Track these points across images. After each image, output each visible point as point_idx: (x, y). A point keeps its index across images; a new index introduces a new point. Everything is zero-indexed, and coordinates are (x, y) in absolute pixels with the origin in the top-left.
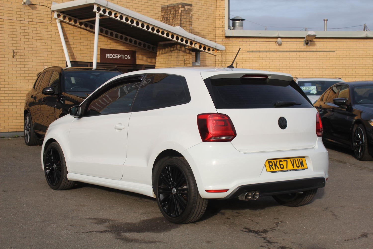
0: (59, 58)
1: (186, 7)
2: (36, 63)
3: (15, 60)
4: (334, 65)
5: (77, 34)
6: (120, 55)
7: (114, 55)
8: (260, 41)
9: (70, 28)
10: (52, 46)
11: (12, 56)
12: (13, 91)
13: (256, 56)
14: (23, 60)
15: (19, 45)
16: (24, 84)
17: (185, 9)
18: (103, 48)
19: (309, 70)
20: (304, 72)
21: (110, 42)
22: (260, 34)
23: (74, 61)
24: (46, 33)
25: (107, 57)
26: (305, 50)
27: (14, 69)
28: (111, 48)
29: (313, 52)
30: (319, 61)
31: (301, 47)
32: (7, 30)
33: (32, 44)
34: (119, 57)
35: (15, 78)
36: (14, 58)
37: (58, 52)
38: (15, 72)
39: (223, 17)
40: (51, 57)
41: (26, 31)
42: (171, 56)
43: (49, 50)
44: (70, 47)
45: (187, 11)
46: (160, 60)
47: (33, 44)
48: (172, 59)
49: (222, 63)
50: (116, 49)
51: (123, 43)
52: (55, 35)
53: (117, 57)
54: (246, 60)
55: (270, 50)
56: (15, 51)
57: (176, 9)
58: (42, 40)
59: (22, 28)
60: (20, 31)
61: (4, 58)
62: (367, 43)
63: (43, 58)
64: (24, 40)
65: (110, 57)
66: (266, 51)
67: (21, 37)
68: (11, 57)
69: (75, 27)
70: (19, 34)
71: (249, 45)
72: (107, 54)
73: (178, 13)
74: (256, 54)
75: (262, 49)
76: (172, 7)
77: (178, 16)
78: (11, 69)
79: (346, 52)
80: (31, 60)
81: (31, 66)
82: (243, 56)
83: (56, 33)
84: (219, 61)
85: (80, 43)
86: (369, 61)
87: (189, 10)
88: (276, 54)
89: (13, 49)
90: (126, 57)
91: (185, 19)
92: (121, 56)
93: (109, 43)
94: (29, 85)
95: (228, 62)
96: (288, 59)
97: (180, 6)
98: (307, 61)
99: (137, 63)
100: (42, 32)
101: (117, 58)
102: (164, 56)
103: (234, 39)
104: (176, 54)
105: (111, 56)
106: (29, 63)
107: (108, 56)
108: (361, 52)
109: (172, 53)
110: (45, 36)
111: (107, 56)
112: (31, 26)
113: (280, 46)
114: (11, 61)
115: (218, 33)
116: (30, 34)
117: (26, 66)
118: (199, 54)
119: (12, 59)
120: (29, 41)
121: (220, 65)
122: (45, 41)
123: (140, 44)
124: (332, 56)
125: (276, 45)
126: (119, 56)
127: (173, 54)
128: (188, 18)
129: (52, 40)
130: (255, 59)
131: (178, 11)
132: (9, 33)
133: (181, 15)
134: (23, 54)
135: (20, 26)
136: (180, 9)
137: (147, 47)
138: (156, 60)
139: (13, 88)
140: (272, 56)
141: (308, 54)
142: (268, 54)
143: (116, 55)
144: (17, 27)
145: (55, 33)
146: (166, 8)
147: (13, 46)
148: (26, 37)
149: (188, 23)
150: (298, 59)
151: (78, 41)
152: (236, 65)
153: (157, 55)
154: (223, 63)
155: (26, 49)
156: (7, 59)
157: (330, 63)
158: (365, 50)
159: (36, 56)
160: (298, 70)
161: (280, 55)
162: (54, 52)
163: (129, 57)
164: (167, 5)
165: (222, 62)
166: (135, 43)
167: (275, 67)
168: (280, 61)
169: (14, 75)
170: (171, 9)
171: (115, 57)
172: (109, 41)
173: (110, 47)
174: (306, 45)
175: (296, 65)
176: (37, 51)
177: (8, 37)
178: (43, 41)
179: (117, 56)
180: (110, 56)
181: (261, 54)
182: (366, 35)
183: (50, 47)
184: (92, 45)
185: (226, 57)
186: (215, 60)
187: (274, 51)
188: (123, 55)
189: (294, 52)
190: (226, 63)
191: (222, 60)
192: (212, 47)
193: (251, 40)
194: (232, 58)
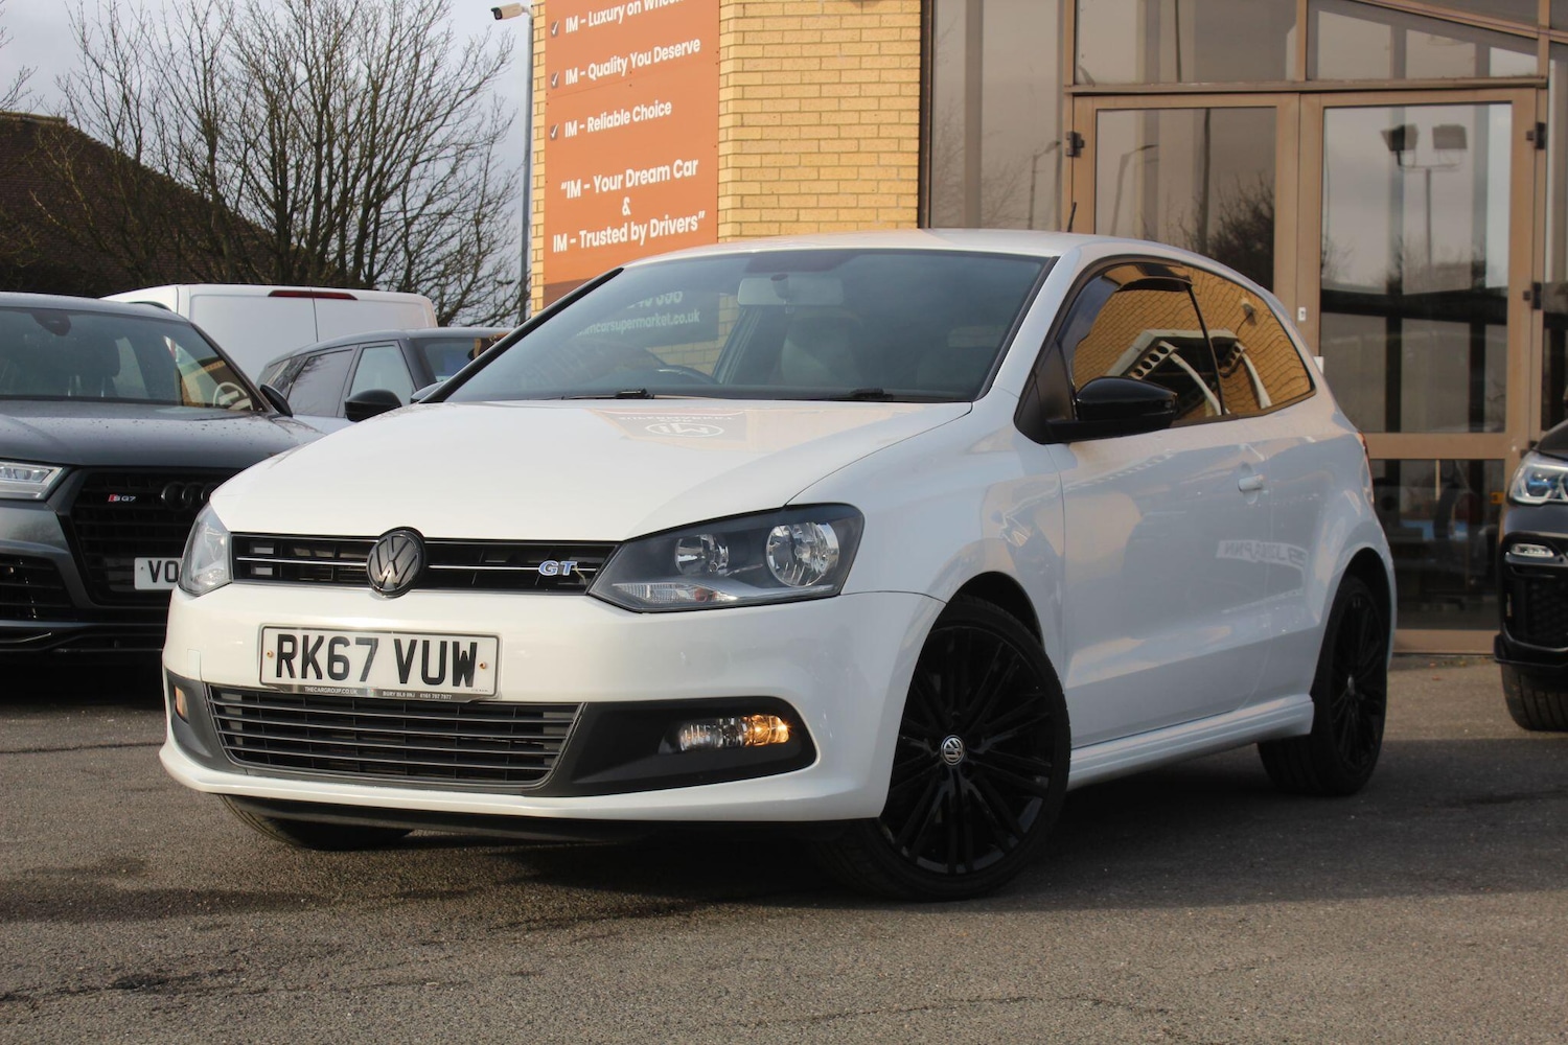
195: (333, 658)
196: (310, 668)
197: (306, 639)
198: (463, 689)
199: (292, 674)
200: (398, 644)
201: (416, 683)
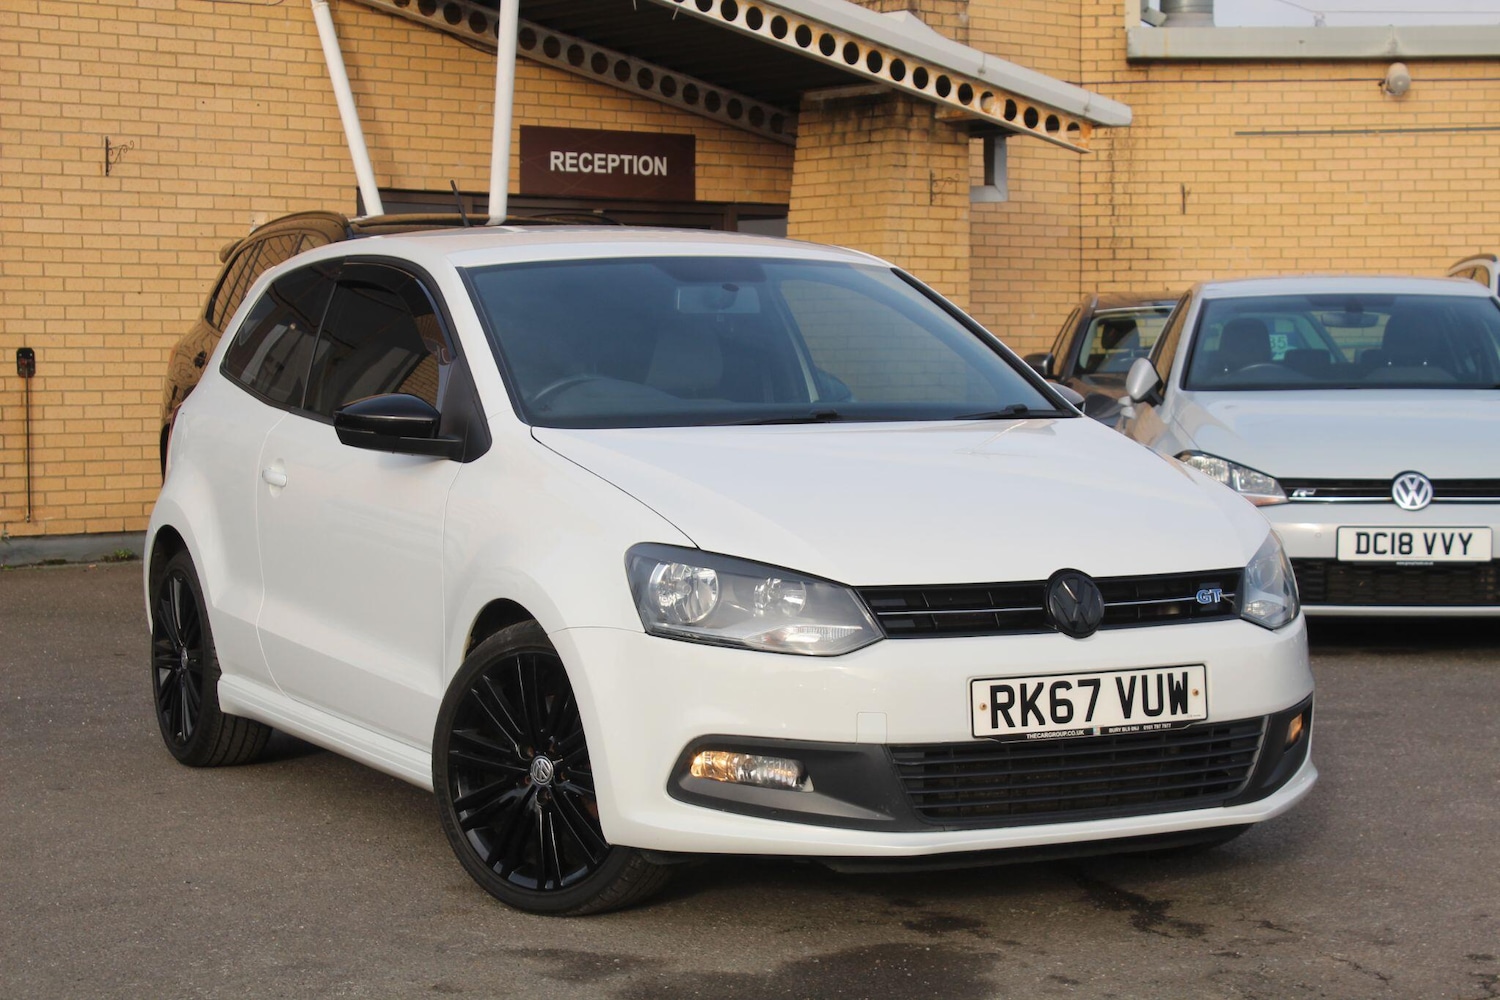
0: (323, 173)
2: (216, 198)
3: (111, 184)
5: (410, 58)
6: (615, 157)
7: (586, 160)
8: (1301, 81)
9: (374, 28)
10: (287, 116)
11: (97, 166)
12: (104, 334)
13: (1283, 155)
14: (153, 186)
15: (132, 114)
16: (155, 300)
18: (534, 123)
21: (570, 95)
22: (1301, 42)
23: (396, 186)
24: (263, 52)
25: (553, 168)
27: (108, 228)
28: (574, 125)
32: (72, 39)
33: (196, 110)
34: (611, 165)
35: (115, 271)
36: (107, 175)
37: (319, 145)
38: (113, 243)
40: (287, 171)
41: (164, 46)
43: (275, 136)
44: (374, 121)
46: (811, 178)
47: (199, 107)
49: (1113, 192)
50: (597, 127)
51: (631, 100)
52: (305, 62)
53: (600, 167)
54: (1229, 172)
55: (1353, 122)
56: (115, 142)
58: (241, 89)
59: (145, 29)
60: (137, 43)
61: (62, 174)
63: (246, 176)
64: (156, 87)
65: (569, 169)
66: (1332, 126)
67: (143, 72)
68: (96, 170)
69: (398, 24)
70: (131, 58)
71: (1246, 100)
72: (553, 154)
74: (1281, 143)
75: (1277, 121)
78: (96, 228)
80: (191, 187)
81: (190, 216)
82: (1215, 154)
83: (306, 53)
84: (1096, 182)
85: (426, 99)
88: (1382, 141)
89: (103, 134)
90: (646, 166)
92: (622, 161)
93: (561, 100)
94: (179, 307)
95: (1144, 185)
96: (1444, 163)
99: (700, 196)
100: (239, 50)
101: (603, 171)
102: (831, 157)
103: (1171, 73)
105: (574, 162)
106: (183, 201)
107: (559, 162)
109: (869, 142)
110: (257, 66)
111: (553, 161)
112: (186, 19)
113: (1403, 105)
114: (95, 191)
115: (1092, 44)
116: (184, 61)
117: (165, 215)
118: (1003, 146)
119: (99, 179)
120: (177, 94)
121: (1102, 199)
122: (258, 94)
123: (713, 102)
125: (1380, 98)
126: (613, 161)
129: (288, 89)
130: (1276, 166)
132: (85, 54)
134: (151, 158)
135: (138, 23)
137: (745, 118)
138: (794, 177)
139: (103, 319)
140: (1361, 153)
142: (1339, 140)
143: (597, 156)
144: (122, 28)
145: (303, 52)
147: (101, 119)
148: (164, 74)
151: (415, 91)
152: (1181, 202)
154: (1119, 188)
155: (165, 130)
156: (76, 183)
159: (215, 167)
161: (1400, 148)
162: (300, 145)
163: (659, 166)
165: (1113, 184)
166: (690, 95)
167: (1376, 209)
168: (1403, 175)
169: (108, 257)
171: (590, 167)
172: (563, 87)
173: (570, 120)
175: (1483, 196)
176: (220, 140)
177: (80, 74)
178: (245, 93)
179: (603, 163)
180: (569, 162)
181: (1309, 141)
183: (281, 122)
184: (480, 108)
185: (1130, 161)
186: (1077, 175)
187: (1370, 128)
188: (630, 157)
189: (1471, 132)
190: (1131, 188)
191: (1112, 177)
192: (1069, 114)
193: (1258, 73)
194: (1161, 166)
195: (1055, 703)
196: (1031, 715)
197: (1023, 688)
198: (1180, 717)
199: (1011, 724)
200: (1119, 681)
201: (1138, 717)
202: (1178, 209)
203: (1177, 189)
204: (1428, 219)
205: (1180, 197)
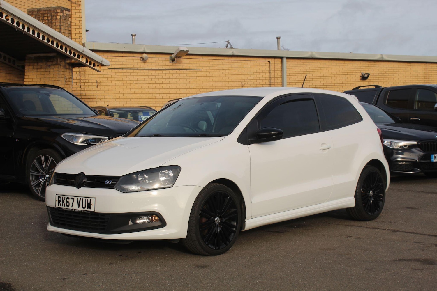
1: (64, 12)
4: (201, 85)
8: (123, 57)
13: (119, 74)
17: (64, 14)
19: (176, 90)
20: (171, 92)
22: (124, 47)
26: (171, 67)
29: (180, 69)
30: (185, 80)
31: (167, 64)
39: (80, 26)
42: (50, 71)
45: (66, 18)
48: (51, 76)
54: (107, 78)
55: (134, 67)
57: (53, 14)
62: (233, 61)
66: (130, 68)
71: (111, 61)
73: (56, 19)
74: (119, 71)
75: (125, 66)
76: (45, 11)
77: (55, 22)
79: (212, 71)
82: (105, 74)
86: (235, 81)
87: (67, 16)
88: (141, 71)
91: (64, 27)
95: (88, 80)
96: (154, 77)
97: (59, 11)
98: (174, 80)
102: (37, 72)
104: (55, 69)
108: (227, 71)
109: (50, 68)
113: (145, 63)
121: (78, 84)
124: (199, 75)
125: (140, 61)
127: (52, 70)
128: (67, 25)
130: (118, 77)
131: (56, 16)
133: (60, 22)
136: (59, 14)
137: (7, 61)
138: (25, 76)
140: (136, 74)
141: (174, 72)
142: (132, 71)
146: (36, 12)
149: (67, 32)
150: (164, 77)
152: (96, 85)
153: (26, 70)
154: (82, 81)
157: (197, 83)
158: (230, 68)
160: (165, 90)
161: (145, 73)
164: (38, 9)
165: (80, 80)
167: (140, 87)
168: (146, 79)
170: (44, 14)
174: (172, 62)
175: (163, 85)
181: (125, 71)
182: (233, 52)
185: (84, 74)
187: (138, 68)
189: (160, 70)
190: (85, 81)
191: (80, 78)
192: (98, 62)
193: (113, 54)
194: (92, 76)
202: (96, 86)
203: (96, 82)
204: (151, 90)
205: (96, 83)
